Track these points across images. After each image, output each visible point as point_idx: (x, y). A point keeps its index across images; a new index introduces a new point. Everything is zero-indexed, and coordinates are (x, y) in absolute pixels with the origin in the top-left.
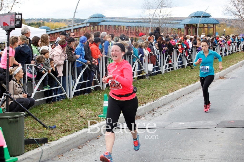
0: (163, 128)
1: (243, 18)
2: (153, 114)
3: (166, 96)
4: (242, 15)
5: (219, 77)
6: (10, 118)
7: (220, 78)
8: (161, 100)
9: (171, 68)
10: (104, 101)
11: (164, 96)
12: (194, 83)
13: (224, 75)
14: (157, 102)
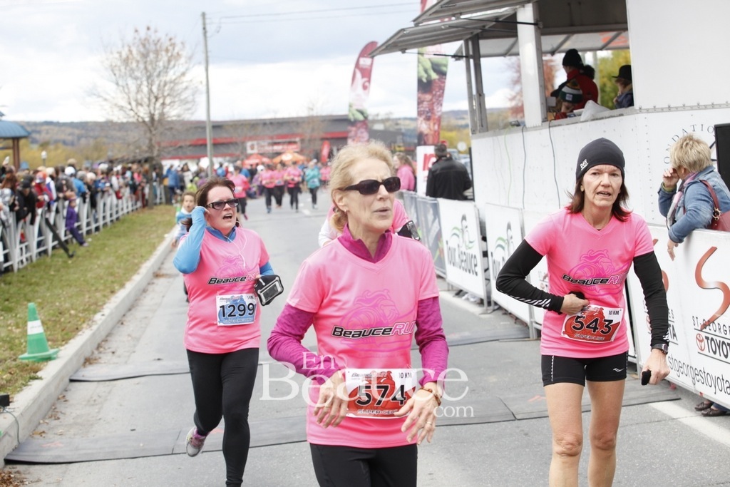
1: (139, 116)
2: (114, 353)
3: (103, 315)
4: (134, 108)
5: (154, 273)
7: (157, 276)
8: (101, 325)
11: (98, 317)
12: (122, 286)
13: (160, 269)
14: (98, 329)
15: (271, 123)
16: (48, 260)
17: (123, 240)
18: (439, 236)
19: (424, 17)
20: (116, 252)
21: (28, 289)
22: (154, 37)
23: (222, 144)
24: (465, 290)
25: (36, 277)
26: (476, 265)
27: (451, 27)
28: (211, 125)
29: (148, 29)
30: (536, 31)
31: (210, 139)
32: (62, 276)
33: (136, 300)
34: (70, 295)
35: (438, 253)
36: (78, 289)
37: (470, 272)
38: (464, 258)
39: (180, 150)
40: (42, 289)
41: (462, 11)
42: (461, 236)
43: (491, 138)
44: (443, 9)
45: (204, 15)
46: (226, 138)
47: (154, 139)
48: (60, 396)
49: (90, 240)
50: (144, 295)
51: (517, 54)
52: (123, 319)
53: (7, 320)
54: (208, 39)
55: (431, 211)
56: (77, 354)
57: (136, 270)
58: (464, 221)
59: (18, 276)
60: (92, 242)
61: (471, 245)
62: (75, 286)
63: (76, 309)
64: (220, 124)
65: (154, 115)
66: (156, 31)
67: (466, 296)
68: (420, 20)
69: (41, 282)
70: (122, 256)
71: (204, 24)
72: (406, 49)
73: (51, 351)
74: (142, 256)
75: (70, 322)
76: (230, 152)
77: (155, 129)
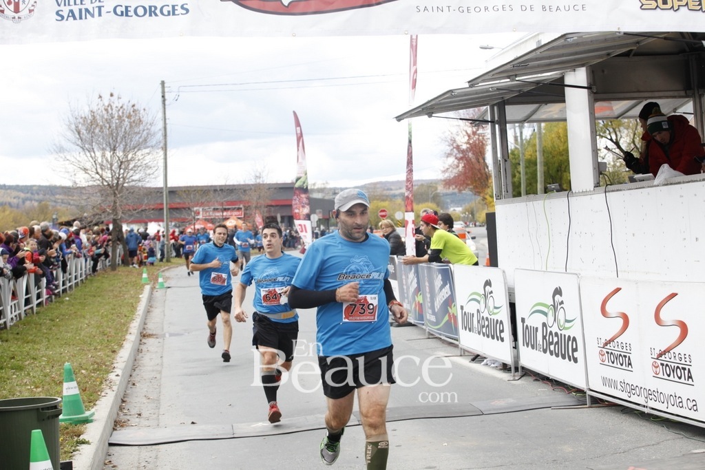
0: (232, 436)
1: (103, 179)
2: (140, 415)
3: (117, 375)
5: (141, 333)
6: (43, 409)
7: (144, 336)
8: (119, 385)
9: (14, 314)
10: (67, 382)
11: (112, 376)
12: (121, 346)
13: (144, 329)
14: (118, 389)
15: (221, 190)
16: (35, 318)
17: (99, 299)
18: (450, 301)
19: (486, 77)
20: (98, 311)
21: (27, 347)
22: (117, 104)
23: (177, 209)
24: (484, 356)
25: (31, 335)
26: (502, 331)
27: (498, 89)
28: (167, 191)
29: (112, 95)
30: (589, 95)
31: (167, 204)
32: (56, 334)
33: (135, 360)
34: (72, 353)
35: (446, 318)
36: (78, 348)
37: (493, 338)
38: (486, 323)
39: (143, 213)
40: (42, 347)
41: (517, 73)
42: (482, 301)
43: (523, 204)
44: (515, 68)
45: (163, 83)
46: (179, 203)
47: (118, 201)
48: (106, 461)
49: (67, 299)
50: (141, 355)
51: (565, 120)
52: (132, 379)
53: (22, 379)
54: (166, 107)
55: (440, 277)
56: (109, 416)
57: (127, 330)
58: (488, 287)
59: (12, 333)
60: (69, 300)
61: (496, 311)
62: (74, 345)
63: (86, 369)
64: (174, 190)
65: (118, 179)
66: (119, 98)
67: (485, 361)
68: (480, 80)
69: (38, 339)
70: (106, 316)
71: (163, 92)
72: (433, 113)
73: (87, 414)
74: (125, 316)
75: (87, 382)
76: (182, 216)
77: (119, 193)
